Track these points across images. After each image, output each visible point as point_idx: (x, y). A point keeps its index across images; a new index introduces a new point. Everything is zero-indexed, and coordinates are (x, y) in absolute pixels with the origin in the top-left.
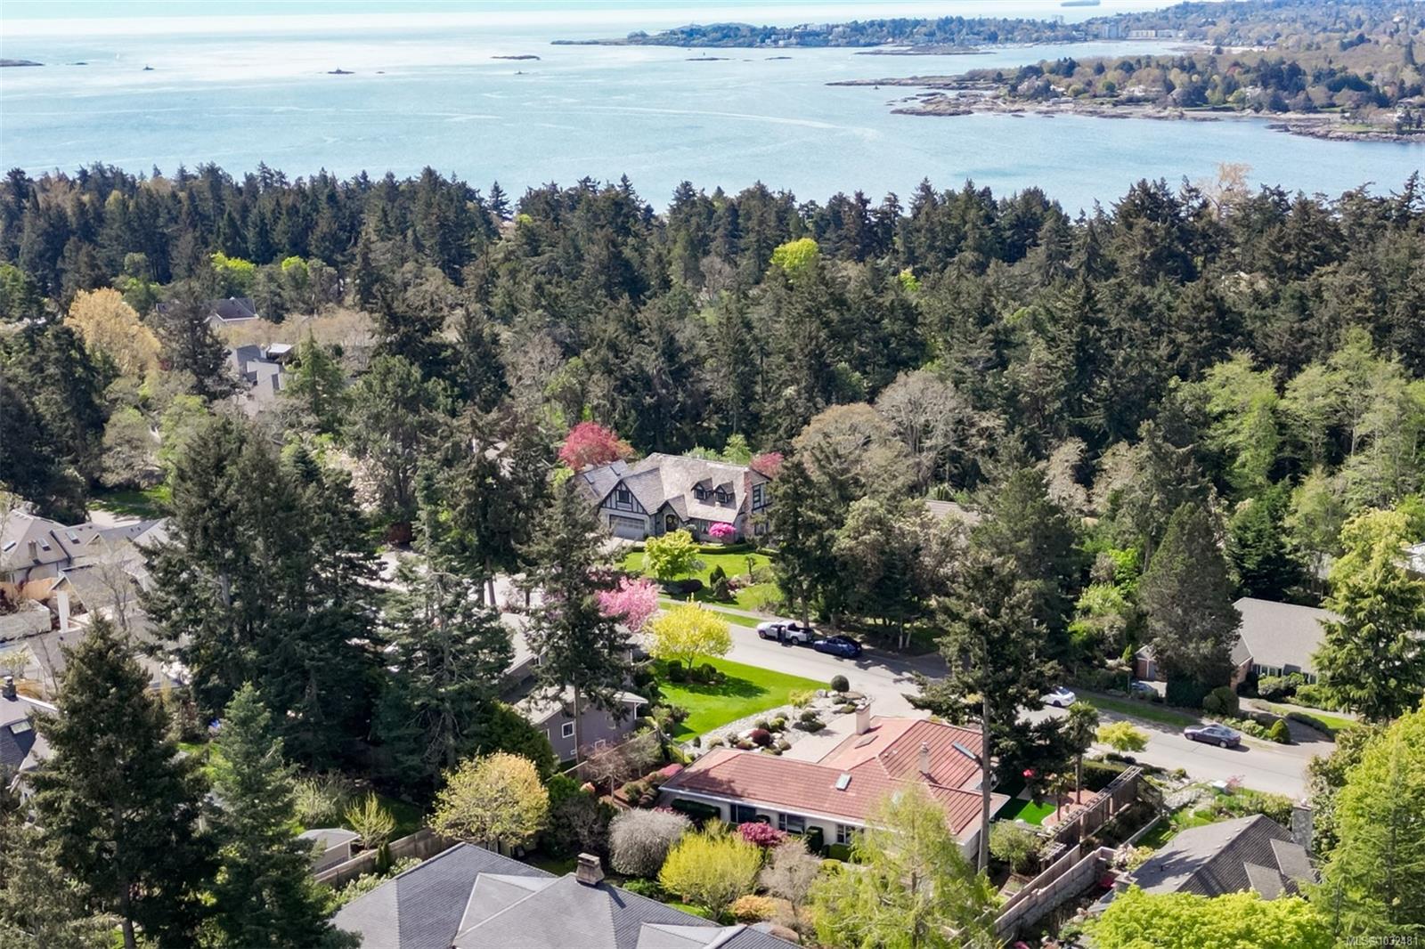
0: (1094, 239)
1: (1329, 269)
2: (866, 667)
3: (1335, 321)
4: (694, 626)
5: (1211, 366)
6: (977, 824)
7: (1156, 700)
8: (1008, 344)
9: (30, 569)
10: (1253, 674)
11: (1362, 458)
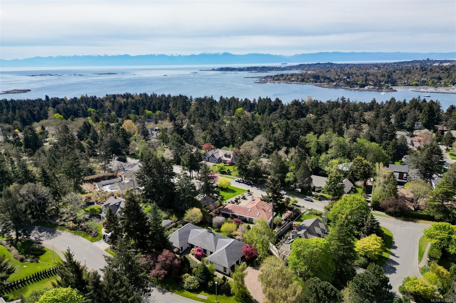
0: (287, 109)
1: (325, 115)
2: (252, 187)
3: (327, 127)
4: (225, 181)
5: (307, 134)
6: (271, 218)
7: (299, 193)
8: (274, 130)
9: (118, 170)
10: (314, 188)
11: (331, 149)
